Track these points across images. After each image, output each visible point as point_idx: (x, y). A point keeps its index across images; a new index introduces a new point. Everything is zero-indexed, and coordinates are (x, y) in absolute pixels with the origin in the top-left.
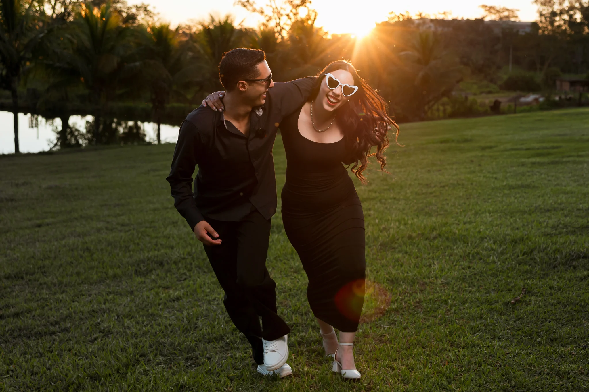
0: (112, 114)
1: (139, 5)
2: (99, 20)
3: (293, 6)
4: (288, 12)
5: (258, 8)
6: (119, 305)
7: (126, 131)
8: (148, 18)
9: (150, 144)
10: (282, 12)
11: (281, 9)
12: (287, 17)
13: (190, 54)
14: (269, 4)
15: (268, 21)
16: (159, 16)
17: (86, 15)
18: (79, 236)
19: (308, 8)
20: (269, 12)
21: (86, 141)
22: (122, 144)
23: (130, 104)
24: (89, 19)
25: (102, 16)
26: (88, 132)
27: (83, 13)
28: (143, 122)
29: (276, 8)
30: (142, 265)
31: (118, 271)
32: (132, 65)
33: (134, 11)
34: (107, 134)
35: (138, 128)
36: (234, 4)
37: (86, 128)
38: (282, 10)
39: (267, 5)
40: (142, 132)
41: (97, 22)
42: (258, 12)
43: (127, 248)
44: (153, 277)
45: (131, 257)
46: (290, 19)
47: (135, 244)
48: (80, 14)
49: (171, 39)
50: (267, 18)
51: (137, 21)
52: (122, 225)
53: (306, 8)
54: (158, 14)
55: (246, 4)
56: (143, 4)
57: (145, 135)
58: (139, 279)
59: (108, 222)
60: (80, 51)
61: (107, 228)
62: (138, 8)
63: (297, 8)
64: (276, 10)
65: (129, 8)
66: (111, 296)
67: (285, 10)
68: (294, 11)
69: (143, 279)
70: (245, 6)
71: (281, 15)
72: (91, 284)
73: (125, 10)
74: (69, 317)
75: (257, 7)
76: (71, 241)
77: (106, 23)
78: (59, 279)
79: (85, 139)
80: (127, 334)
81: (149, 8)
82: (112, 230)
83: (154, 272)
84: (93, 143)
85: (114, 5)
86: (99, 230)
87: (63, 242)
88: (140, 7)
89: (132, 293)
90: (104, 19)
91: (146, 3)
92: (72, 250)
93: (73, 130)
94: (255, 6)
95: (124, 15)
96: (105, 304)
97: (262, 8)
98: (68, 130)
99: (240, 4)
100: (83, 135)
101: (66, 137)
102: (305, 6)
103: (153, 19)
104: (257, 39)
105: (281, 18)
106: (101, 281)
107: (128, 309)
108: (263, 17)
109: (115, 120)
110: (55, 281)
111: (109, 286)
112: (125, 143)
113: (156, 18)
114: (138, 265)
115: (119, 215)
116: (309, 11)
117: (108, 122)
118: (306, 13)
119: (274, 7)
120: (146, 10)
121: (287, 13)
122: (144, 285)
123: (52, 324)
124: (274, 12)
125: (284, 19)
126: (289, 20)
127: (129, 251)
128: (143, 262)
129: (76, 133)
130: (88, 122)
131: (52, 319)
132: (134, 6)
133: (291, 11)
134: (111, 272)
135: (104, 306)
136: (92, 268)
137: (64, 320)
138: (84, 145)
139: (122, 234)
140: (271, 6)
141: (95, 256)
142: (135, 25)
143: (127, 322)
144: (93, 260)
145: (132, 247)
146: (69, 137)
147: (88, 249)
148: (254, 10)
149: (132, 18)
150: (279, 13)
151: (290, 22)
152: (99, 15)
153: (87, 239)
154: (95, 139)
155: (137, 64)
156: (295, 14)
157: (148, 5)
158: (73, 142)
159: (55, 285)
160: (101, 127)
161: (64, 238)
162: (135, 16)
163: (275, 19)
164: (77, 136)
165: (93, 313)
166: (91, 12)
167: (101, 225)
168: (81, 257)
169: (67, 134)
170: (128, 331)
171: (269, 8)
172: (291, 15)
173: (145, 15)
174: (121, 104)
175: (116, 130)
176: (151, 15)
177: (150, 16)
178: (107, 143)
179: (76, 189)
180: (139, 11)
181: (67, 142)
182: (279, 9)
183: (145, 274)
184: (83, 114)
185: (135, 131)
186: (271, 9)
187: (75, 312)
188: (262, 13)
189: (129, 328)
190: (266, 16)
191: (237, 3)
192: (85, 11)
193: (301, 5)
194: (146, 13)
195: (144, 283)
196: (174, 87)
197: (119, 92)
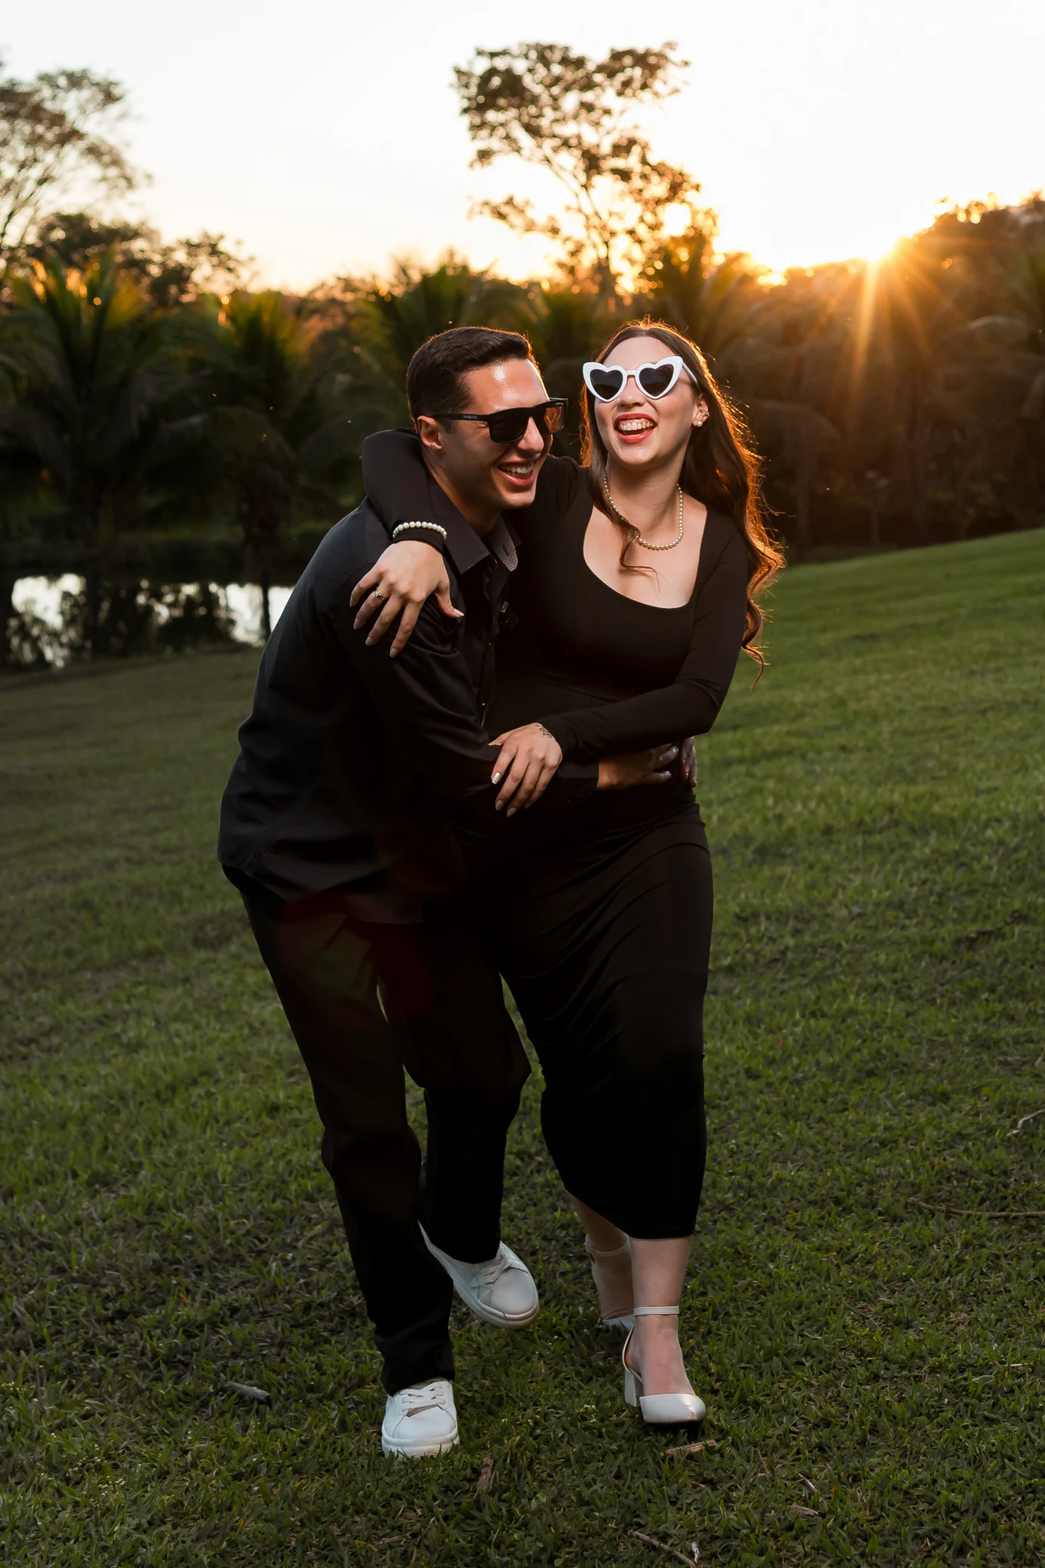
0: (134, 568)
1: (195, 240)
2: (84, 305)
3: (646, 203)
4: (631, 222)
5: (541, 219)
6: (159, 1002)
7: (177, 612)
8: (222, 276)
9: (244, 647)
10: (614, 224)
11: (611, 214)
12: (628, 239)
13: (342, 379)
14: (574, 204)
15: (574, 254)
16: (255, 266)
17: (47, 292)
18: (65, 879)
19: (690, 204)
20: (573, 227)
21: (65, 652)
22: (169, 650)
23: (184, 533)
24: (56, 304)
25: (93, 292)
26: (69, 622)
27: (39, 289)
28: (224, 583)
29: (596, 214)
30: (208, 928)
31: (158, 943)
32: (180, 425)
33: (180, 257)
34: (122, 626)
35: (211, 601)
36: (471, 213)
37: (62, 613)
38: (614, 218)
39: (568, 208)
40: (222, 614)
41: (78, 310)
42: (543, 230)
43: (177, 897)
44: (233, 948)
45: (184, 913)
46: (640, 242)
47: (193, 886)
48: (29, 289)
49: (285, 341)
50: (571, 246)
51: (190, 287)
52: (165, 851)
53: (685, 206)
54: (252, 259)
55: (505, 210)
56: (206, 236)
57: (232, 622)
58: (202, 954)
59: (131, 847)
60: (38, 398)
61: (128, 860)
62: (192, 248)
63: (660, 209)
64: (595, 221)
65: (167, 252)
66: (141, 989)
67: (621, 218)
68: (649, 218)
69: (210, 954)
70: (502, 216)
71: (613, 234)
72: (98, 970)
73: (157, 258)
74: (55, 1029)
75: (539, 216)
76: (47, 890)
77: (102, 311)
78: (29, 963)
79: (62, 645)
80: (174, 1045)
81: (223, 247)
82: (140, 863)
83: (234, 938)
84: (86, 656)
85: (125, 246)
86: (110, 865)
87: (30, 894)
88: (198, 246)
89: (186, 980)
90: (97, 301)
91: (214, 233)
92: (52, 910)
93: (27, 619)
94: (530, 213)
95: (155, 271)
96: (129, 1002)
97: (552, 219)
98: (13, 623)
99: (487, 210)
100: (55, 635)
101: (8, 642)
102: (683, 201)
103: (238, 277)
104: (533, 318)
105: (613, 242)
106: (120, 963)
107: (177, 1008)
108: (558, 242)
109: (145, 584)
110: (20, 968)
111: (137, 971)
112: (178, 649)
113: (245, 274)
114: (201, 928)
115: (156, 830)
116: (694, 213)
117: (123, 594)
118: (688, 222)
119: (589, 211)
120: (214, 251)
121: (629, 227)
122: (213, 966)
123: (22, 1043)
124: (588, 227)
125: (622, 244)
126: (637, 246)
127: (181, 902)
128: (211, 920)
129: (35, 631)
130: (66, 595)
131: (20, 1035)
132: (181, 243)
133: (642, 220)
134: (140, 945)
135: (126, 1007)
136: (97, 940)
137: (47, 1034)
138: (60, 664)
139: (166, 870)
140: (580, 210)
141: (103, 917)
142: (186, 298)
143: (175, 1026)
144: (100, 925)
145: (187, 892)
146: (15, 641)
147: (87, 905)
148: (530, 227)
149: (179, 276)
150: (604, 227)
151: (638, 254)
152: (83, 291)
153: (84, 884)
154: (89, 644)
155: (196, 420)
156: (654, 227)
157: (221, 237)
158: (28, 655)
159: (20, 977)
160: (105, 606)
161: (30, 885)
162: (186, 273)
163: (595, 246)
164: (38, 638)
165: (104, 1020)
166: (61, 282)
167: (113, 853)
168: (73, 920)
169: (9, 632)
170: (177, 1041)
171: (573, 214)
172: (642, 231)
173: (214, 266)
174: (158, 537)
175: (149, 610)
176: (232, 265)
177: (230, 270)
178: (124, 653)
179: (50, 776)
180: (196, 256)
181: (12, 658)
182: (604, 215)
183: (215, 944)
184: (53, 572)
185: (202, 611)
186: (583, 219)
187: (68, 1021)
188: (555, 231)
189: (178, 1035)
190: (567, 239)
191: (477, 209)
192: (43, 283)
193: (668, 200)
194: (215, 260)
195: (214, 961)
196: (303, 480)
197: (150, 501)
